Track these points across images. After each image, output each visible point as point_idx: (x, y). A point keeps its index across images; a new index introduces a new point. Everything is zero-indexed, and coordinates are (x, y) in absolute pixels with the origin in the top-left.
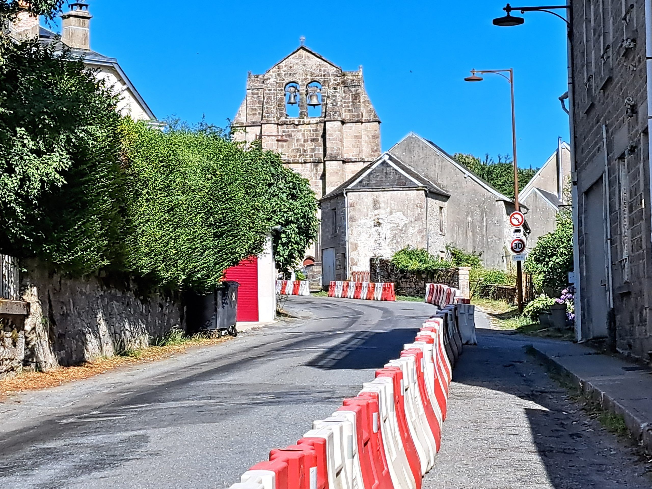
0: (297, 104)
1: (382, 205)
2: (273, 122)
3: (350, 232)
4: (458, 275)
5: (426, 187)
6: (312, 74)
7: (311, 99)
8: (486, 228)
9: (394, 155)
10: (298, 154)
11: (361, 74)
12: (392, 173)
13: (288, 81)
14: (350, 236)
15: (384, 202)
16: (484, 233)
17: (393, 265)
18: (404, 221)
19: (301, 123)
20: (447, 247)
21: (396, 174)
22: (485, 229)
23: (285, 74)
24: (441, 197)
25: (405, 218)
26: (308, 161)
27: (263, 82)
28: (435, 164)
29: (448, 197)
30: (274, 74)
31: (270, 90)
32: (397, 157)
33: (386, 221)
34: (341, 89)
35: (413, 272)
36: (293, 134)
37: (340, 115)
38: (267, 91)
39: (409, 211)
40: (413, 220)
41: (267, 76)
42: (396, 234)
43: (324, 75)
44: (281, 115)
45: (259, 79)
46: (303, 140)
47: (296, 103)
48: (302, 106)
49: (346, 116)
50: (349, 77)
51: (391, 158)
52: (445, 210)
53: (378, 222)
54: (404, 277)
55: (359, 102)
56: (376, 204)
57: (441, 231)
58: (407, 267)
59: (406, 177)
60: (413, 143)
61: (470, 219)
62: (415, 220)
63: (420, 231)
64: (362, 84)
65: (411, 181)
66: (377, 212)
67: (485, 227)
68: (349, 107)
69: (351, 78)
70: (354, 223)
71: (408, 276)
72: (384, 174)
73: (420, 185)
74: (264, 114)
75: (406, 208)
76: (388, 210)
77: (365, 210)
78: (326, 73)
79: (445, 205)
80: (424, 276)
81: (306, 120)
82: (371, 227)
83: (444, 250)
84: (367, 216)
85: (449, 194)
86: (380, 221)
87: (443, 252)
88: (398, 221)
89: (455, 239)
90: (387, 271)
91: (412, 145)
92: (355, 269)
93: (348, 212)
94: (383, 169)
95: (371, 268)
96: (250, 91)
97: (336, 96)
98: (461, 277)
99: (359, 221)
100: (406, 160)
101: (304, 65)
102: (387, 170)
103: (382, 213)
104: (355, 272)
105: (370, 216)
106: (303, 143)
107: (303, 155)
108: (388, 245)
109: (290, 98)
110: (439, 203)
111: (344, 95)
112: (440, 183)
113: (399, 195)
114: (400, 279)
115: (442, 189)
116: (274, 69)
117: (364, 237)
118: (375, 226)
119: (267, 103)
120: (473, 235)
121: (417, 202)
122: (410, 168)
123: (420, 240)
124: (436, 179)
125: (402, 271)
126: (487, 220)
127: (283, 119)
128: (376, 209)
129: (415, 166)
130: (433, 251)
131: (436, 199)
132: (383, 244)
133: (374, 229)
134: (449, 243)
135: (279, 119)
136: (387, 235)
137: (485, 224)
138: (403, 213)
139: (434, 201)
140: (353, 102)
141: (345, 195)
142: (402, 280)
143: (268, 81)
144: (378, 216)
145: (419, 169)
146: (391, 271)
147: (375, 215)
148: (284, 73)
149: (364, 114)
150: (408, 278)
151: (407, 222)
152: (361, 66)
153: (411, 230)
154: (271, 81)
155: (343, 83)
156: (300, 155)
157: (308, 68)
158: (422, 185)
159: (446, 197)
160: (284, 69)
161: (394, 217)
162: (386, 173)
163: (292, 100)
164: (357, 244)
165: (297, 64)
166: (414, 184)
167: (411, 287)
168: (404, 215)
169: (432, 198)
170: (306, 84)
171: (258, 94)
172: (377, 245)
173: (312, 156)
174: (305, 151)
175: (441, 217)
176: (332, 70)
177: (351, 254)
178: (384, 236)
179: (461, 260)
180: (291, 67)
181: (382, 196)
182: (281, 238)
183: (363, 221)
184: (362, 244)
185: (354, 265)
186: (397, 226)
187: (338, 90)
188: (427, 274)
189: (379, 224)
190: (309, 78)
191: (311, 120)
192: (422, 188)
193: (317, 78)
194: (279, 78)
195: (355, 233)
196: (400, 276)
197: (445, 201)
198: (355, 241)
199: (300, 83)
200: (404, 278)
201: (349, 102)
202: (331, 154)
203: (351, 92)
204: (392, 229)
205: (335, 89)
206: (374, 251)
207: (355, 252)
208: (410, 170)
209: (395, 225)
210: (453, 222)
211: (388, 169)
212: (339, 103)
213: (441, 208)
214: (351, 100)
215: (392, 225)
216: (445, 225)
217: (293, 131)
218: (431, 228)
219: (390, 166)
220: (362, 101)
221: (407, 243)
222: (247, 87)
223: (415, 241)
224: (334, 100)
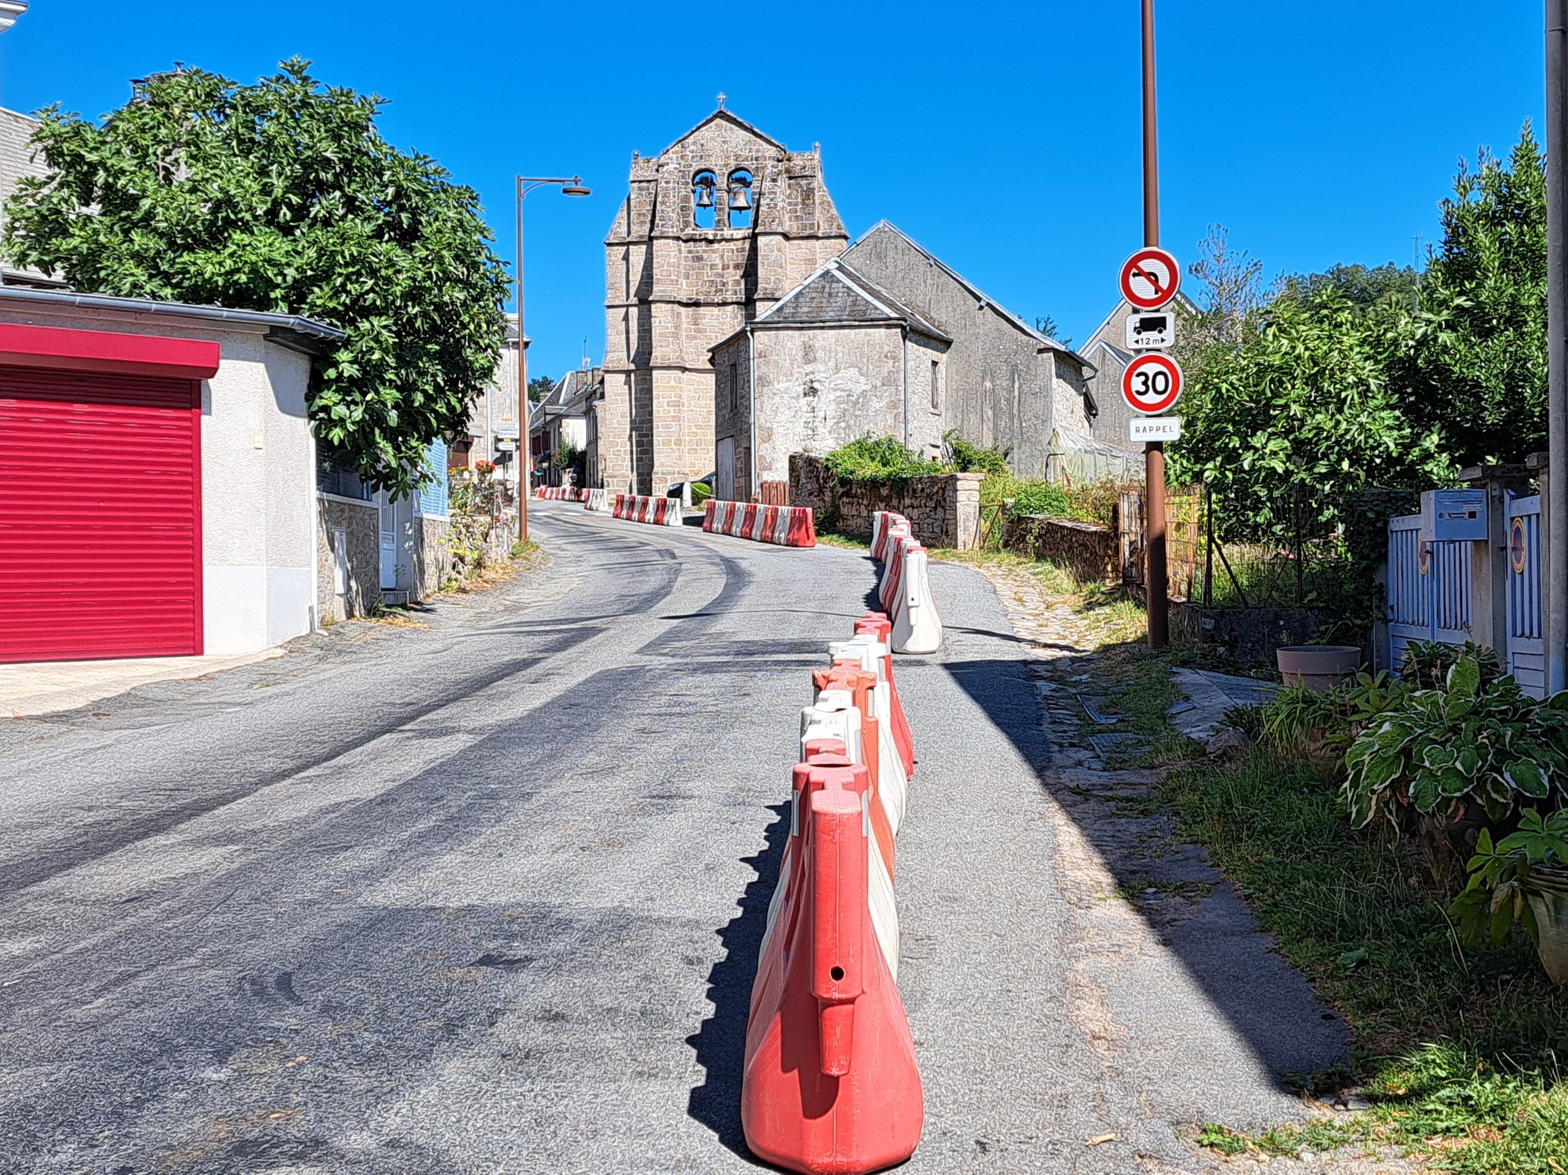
0: (713, 208)
1: (820, 354)
2: (671, 234)
3: (758, 406)
4: (956, 490)
5: (905, 320)
6: (737, 157)
7: (735, 199)
8: (1019, 401)
9: (851, 265)
10: (714, 289)
11: (817, 156)
12: (840, 294)
13: (697, 168)
14: (758, 413)
15: (824, 349)
16: (1015, 411)
17: (827, 468)
18: (863, 385)
19: (719, 237)
20: (945, 439)
21: (849, 295)
22: (1016, 405)
23: (693, 157)
24: (933, 342)
25: (862, 379)
26: (729, 301)
27: (657, 171)
28: (925, 282)
29: (948, 343)
30: (675, 156)
31: (667, 183)
32: (855, 270)
33: (826, 384)
34: (783, 182)
35: (864, 483)
36: (705, 256)
37: (781, 224)
38: (663, 184)
39: (871, 367)
40: (879, 384)
41: (663, 160)
42: (845, 410)
43: (757, 159)
44: (687, 224)
45: (650, 165)
46: (720, 266)
47: (711, 205)
48: (720, 210)
49: (789, 225)
50: (798, 161)
51: (840, 268)
52: (941, 367)
53: (812, 388)
54: (847, 494)
55: (814, 203)
56: (808, 354)
57: (935, 406)
58: (852, 473)
59: (867, 302)
60: (885, 241)
61: (988, 384)
62: (883, 384)
63: (893, 405)
64: (819, 175)
65: (876, 308)
66: (809, 368)
67: (1016, 400)
68: (796, 211)
69: (801, 163)
70: (765, 389)
71: (854, 491)
72: (826, 295)
73: (894, 315)
74: (657, 221)
75: (865, 360)
76: (832, 364)
77: (787, 364)
78: (760, 154)
79: (943, 358)
80: (884, 492)
81: (727, 233)
82: (798, 396)
83: (940, 443)
84: (792, 375)
85: (951, 337)
86: (816, 385)
87: (938, 447)
88: (850, 386)
89: (959, 423)
90: (818, 481)
91: (883, 246)
92: (768, 477)
93: (757, 369)
94: (824, 287)
95: (791, 475)
96: (636, 185)
97: (775, 193)
98: (961, 496)
99: (776, 386)
100: (872, 273)
101: (724, 142)
102: (830, 287)
103: (820, 371)
104: (766, 482)
105: (796, 375)
106: (720, 271)
107: (721, 290)
108: (830, 432)
109: (701, 197)
110: (931, 354)
111: (788, 192)
112: (935, 316)
113: (853, 337)
114: (840, 498)
115: (938, 328)
116: (676, 148)
117: (784, 416)
118: (805, 395)
119: (663, 203)
120: (995, 415)
121: (886, 348)
122: (879, 288)
123: (890, 421)
124: (926, 311)
125: (844, 482)
126: (1020, 387)
127: (689, 231)
128: (808, 362)
129: (889, 285)
130: (914, 446)
131: (925, 346)
132: (821, 430)
133: (804, 401)
134: (948, 429)
135: (683, 230)
136: (828, 413)
137: (1016, 394)
138: (860, 369)
139: (922, 349)
140: (803, 204)
141: (749, 334)
142: (845, 499)
143: (666, 167)
144: (812, 376)
145: (896, 291)
146: (825, 482)
147: (807, 374)
148: (691, 155)
149: (821, 223)
150: (855, 496)
151: (868, 387)
152: (817, 144)
153: (875, 404)
154: (671, 167)
155: (788, 171)
156: (716, 292)
157: (730, 147)
158: (897, 316)
159: (945, 344)
160: (692, 148)
161: (841, 378)
162: (830, 294)
163: (706, 201)
164: (771, 429)
165: (713, 139)
166: (883, 313)
167: (859, 516)
168: (862, 375)
169: (916, 342)
170: (727, 173)
171: (648, 189)
172: (810, 432)
173: (736, 293)
174: (724, 284)
175: (935, 380)
176: (772, 151)
177: (760, 449)
178: (821, 415)
179: (970, 462)
180: (702, 145)
181: (820, 338)
182: (335, 364)
183: (782, 386)
184: (781, 430)
185: (765, 469)
186: (848, 396)
187: (779, 184)
188: (891, 489)
189: (813, 391)
190: (733, 164)
191: (735, 232)
192: (895, 322)
193: (745, 164)
194: (683, 163)
195: (767, 407)
196: (841, 490)
197: (944, 352)
198: (769, 425)
199: (717, 172)
200: (848, 497)
201: (797, 205)
202: (766, 289)
203: (801, 186)
204: (838, 401)
205: (774, 180)
206: (803, 443)
207: (767, 445)
208: (879, 292)
209: (845, 394)
210: (957, 390)
211: (834, 285)
212: (780, 204)
213: (935, 364)
214: (799, 200)
215: (838, 393)
216: (942, 398)
217: (704, 251)
218: (914, 399)
219: (838, 281)
220: (817, 202)
221: (866, 428)
222: (632, 178)
223: (881, 425)
224: (772, 200)
